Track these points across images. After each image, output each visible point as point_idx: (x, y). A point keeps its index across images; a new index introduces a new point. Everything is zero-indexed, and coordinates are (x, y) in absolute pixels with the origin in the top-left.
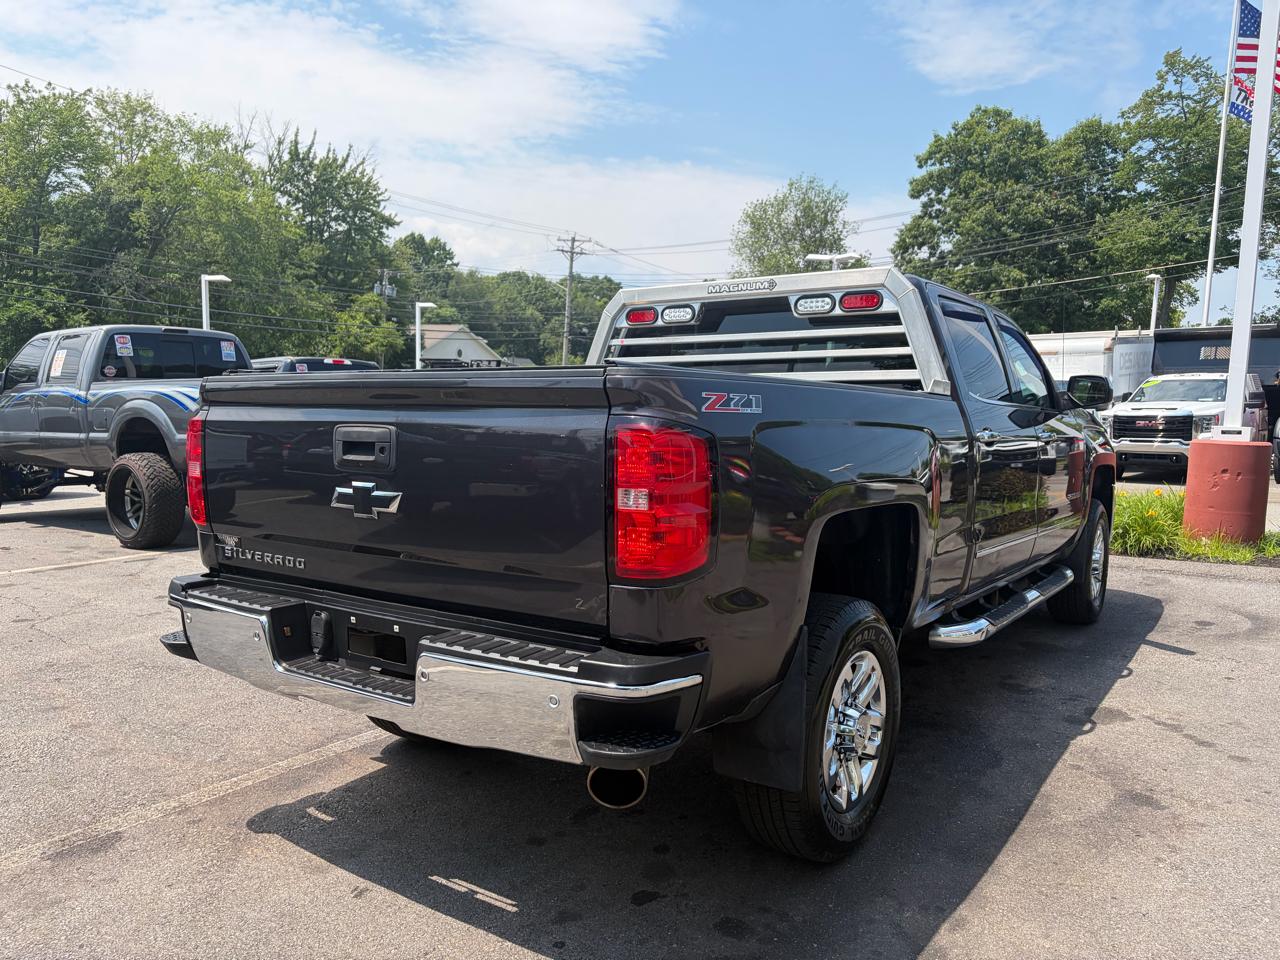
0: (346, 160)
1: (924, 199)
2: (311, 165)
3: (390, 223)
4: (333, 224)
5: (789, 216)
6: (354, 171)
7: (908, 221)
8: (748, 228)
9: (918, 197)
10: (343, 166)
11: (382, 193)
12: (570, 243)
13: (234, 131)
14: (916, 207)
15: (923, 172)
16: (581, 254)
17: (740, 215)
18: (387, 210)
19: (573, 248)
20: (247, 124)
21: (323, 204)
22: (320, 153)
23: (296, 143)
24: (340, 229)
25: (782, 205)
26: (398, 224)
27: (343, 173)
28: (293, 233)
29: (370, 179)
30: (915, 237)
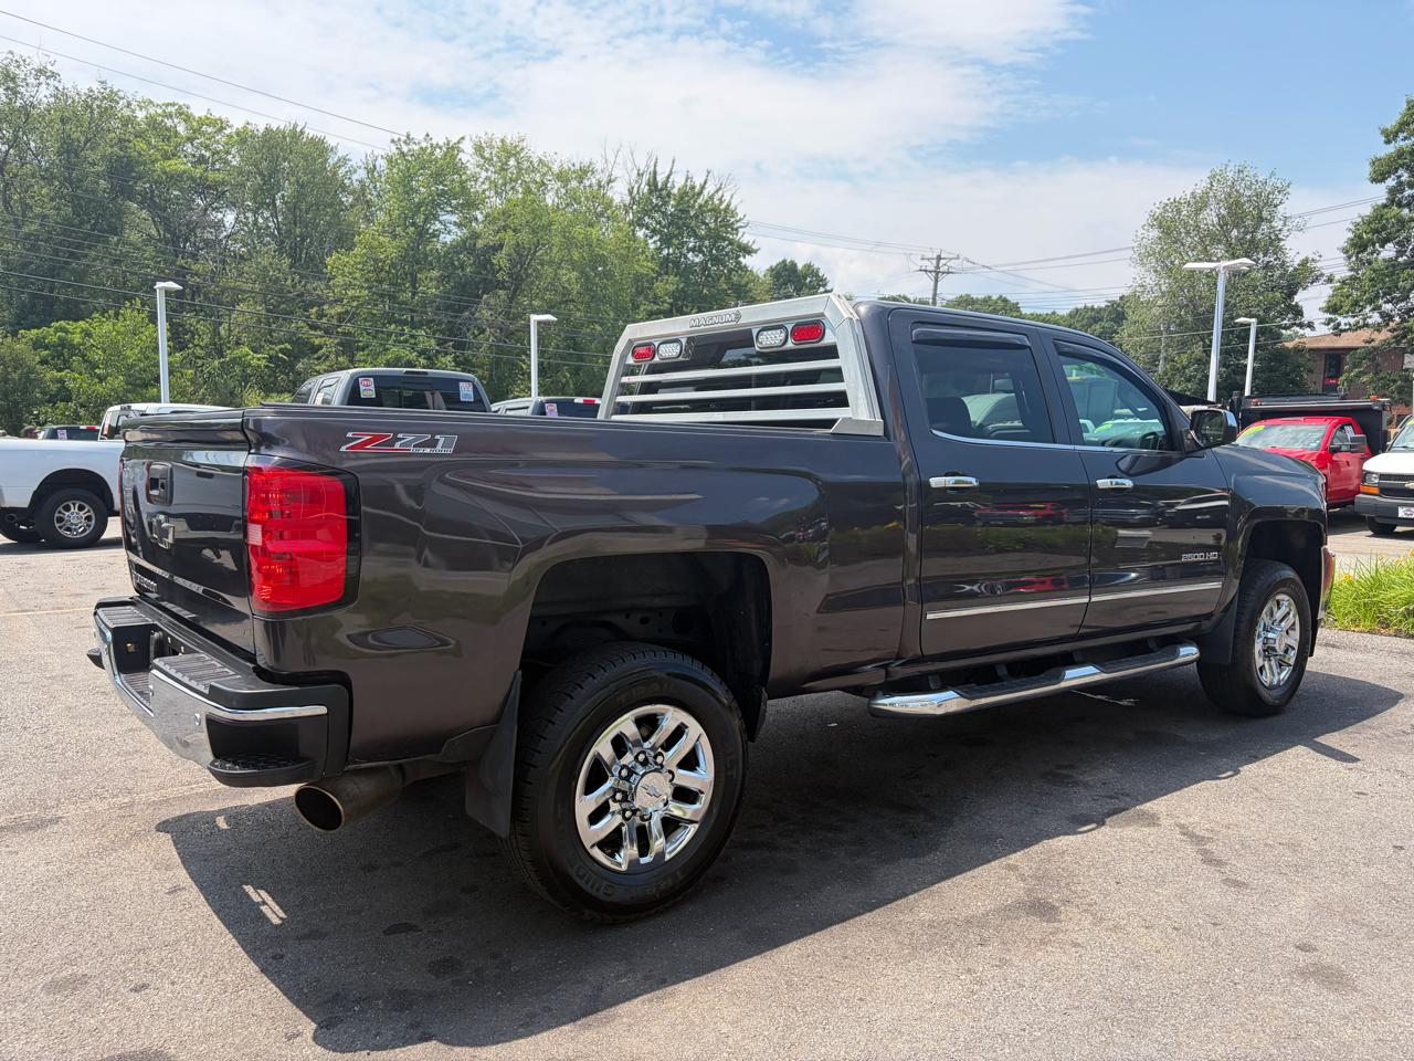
0: (703, 187)
1: (1391, 182)
2: (669, 195)
3: (747, 250)
4: (690, 255)
5: (1210, 217)
6: (711, 198)
7: (1367, 211)
8: (1155, 233)
9: (1383, 180)
10: (700, 193)
11: (741, 219)
12: (934, 262)
13: (599, 166)
14: (1380, 193)
15: (1391, 149)
16: (948, 273)
17: (1145, 218)
18: (745, 237)
19: (938, 267)
20: (611, 159)
21: (681, 234)
22: (678, 182)
23: (655, 173)
24: (697, 260)
25: (1200, 203)
26: (756, 251)
27: (700, 201)
28: (645, 267)
29: (728, 205)
30: (1376, 231)
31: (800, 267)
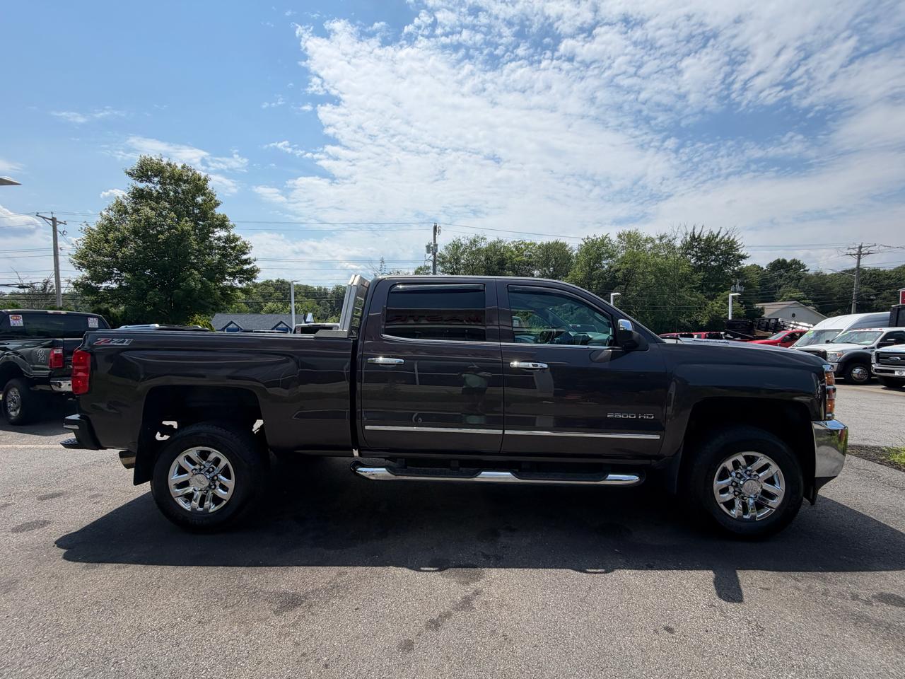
0: (718, 234)
2: (701, 240)
3: (743, 257)
4: (712, 263)
6: (723, 237)
10: (717, 237)
11: (740, 245)
12: (857, 250)
13: (669, 234)
16: (868, 254)
18: (742, 252)
19: (860, 251)
20: (676, 230)
21: (707, 255)
22: (705, 235)
23: (694, 232)
24: (715, 264)
26: (748, 257)
27: (718, 240)
28: (685, 270)
29: (733, 239)
31: (788, 261)
